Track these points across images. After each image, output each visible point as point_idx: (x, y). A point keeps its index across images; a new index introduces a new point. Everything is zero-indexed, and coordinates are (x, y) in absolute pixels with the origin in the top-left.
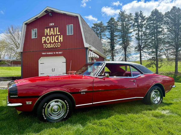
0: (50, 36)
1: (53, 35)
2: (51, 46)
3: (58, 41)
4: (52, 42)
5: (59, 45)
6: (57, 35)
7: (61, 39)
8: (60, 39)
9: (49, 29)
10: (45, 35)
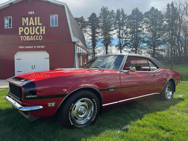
0: (29, 27)
1: (34, 26)
2: (31, 39)
3: (40, 33)
4: (31, 33)
5: (41, 37)
6: (37, 25)
7: (43, 30)
8: (41, 30)
9: (27, 19)
10: (23, 25)
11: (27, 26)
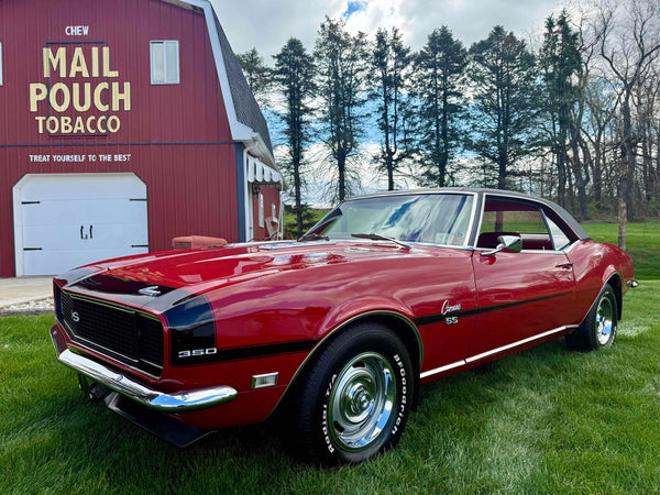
0: (69, 82)
1: (87, 80)
2: (76, 128)
3: (111, 107)
4: (78, 107)
5: (114, 124)
7: (122, 96)
8: (116, 97)
11: (61, 80)
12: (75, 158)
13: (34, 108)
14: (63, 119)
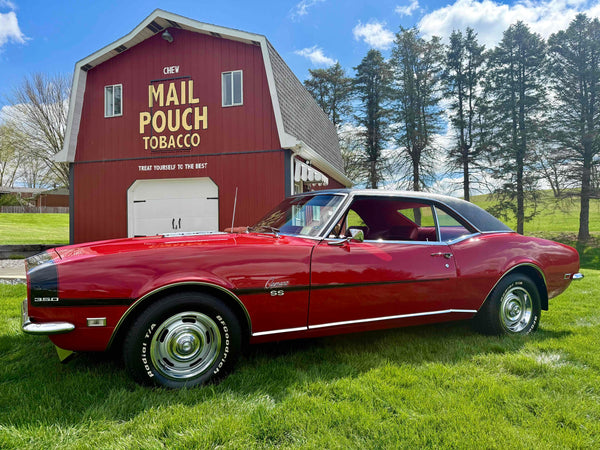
0: (165, 109)
1: (177, 107)
2: (170, 144)
3: (193, 127)
4: (171, 129)
5: (196, 139)
6: (188, 105)
7: (201, 118)
9: (161, 86)
10: (150, 105)
11: (161, 109)
12: (169, 167)
13: (142, 131)
14: (161, 138)
